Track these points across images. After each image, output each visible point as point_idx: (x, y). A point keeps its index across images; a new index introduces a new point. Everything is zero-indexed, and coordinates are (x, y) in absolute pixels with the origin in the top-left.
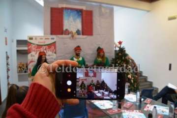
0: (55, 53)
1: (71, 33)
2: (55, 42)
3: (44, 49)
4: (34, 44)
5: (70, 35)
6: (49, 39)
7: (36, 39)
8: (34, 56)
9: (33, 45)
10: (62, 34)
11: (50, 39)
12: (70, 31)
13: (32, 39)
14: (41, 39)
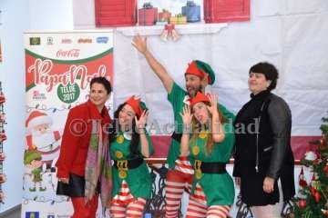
3: (75, 74)
6: (90, 41)
7: (50, 41)
11: (94, 41)
12: (160, 11)
13: (39, 43)
14: (66, 41)
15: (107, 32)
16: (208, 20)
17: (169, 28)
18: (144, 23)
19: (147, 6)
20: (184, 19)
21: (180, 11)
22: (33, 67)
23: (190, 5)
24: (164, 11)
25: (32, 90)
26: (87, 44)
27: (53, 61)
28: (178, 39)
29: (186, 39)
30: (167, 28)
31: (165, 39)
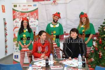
0: (37, 20)
2: (37, 8)
3: (27, 15)
4: (18, 11)
5: (52, 1)
6: (31, 6)
7: (20, 6)
8: (18, 22)
9: (17, 13)
11: (32, 6)
13: (16, 7)
14: (24, 6)
18: (47, 0)
22: (15, 14)
25: (15, 20)
27: (21, 12)
28: (57, 5)
30: (54, 1)
31: (53, 5)
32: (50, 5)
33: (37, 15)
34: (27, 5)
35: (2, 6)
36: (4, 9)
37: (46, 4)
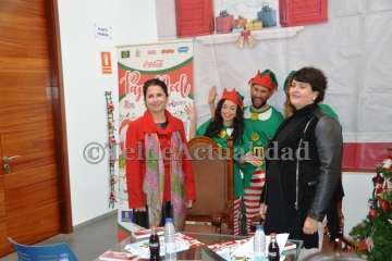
0: (191, 96)
1: (241, 21)
2: (191, 59)
4: (132, 70)
5: (236, 33)
7: (138, 54)
9: (131, 75)
10: (211, 31)
11: (176, 51)
12: (236, 18)
13: (128, 56)
14: (151, 52)
15: (187, 42)
16: (284, 24)
17: (246, 35)
18: (221, 31)
19: (224, 14)
20: (260, 24)
21: (255, 17)
22: (124, 78)
23: (266, 10)
24: (240, 18)
25: (123, 100)
26: (170, 54)
27: (141, 72)
28: (254, 46)
29: (262, 45)
30: (243, 34)
31: (241, 46)
32: (232, 48)
33: (191, 81)
34: (158, 49)
35: (103, 54)
36: (107, 63)
37: (218, 44)
